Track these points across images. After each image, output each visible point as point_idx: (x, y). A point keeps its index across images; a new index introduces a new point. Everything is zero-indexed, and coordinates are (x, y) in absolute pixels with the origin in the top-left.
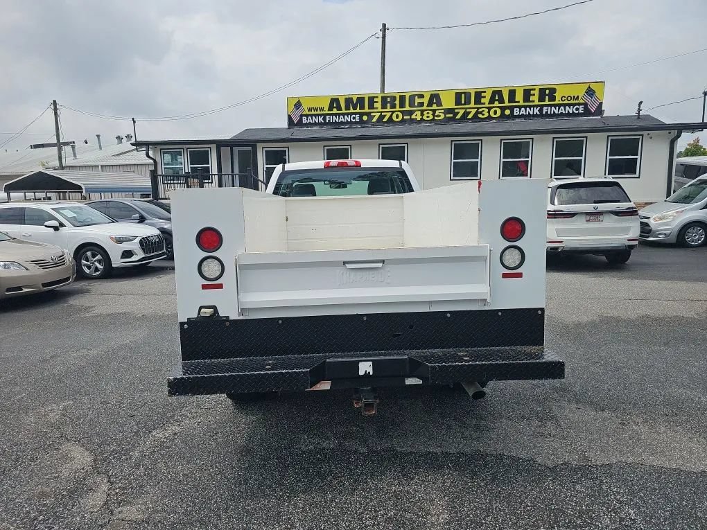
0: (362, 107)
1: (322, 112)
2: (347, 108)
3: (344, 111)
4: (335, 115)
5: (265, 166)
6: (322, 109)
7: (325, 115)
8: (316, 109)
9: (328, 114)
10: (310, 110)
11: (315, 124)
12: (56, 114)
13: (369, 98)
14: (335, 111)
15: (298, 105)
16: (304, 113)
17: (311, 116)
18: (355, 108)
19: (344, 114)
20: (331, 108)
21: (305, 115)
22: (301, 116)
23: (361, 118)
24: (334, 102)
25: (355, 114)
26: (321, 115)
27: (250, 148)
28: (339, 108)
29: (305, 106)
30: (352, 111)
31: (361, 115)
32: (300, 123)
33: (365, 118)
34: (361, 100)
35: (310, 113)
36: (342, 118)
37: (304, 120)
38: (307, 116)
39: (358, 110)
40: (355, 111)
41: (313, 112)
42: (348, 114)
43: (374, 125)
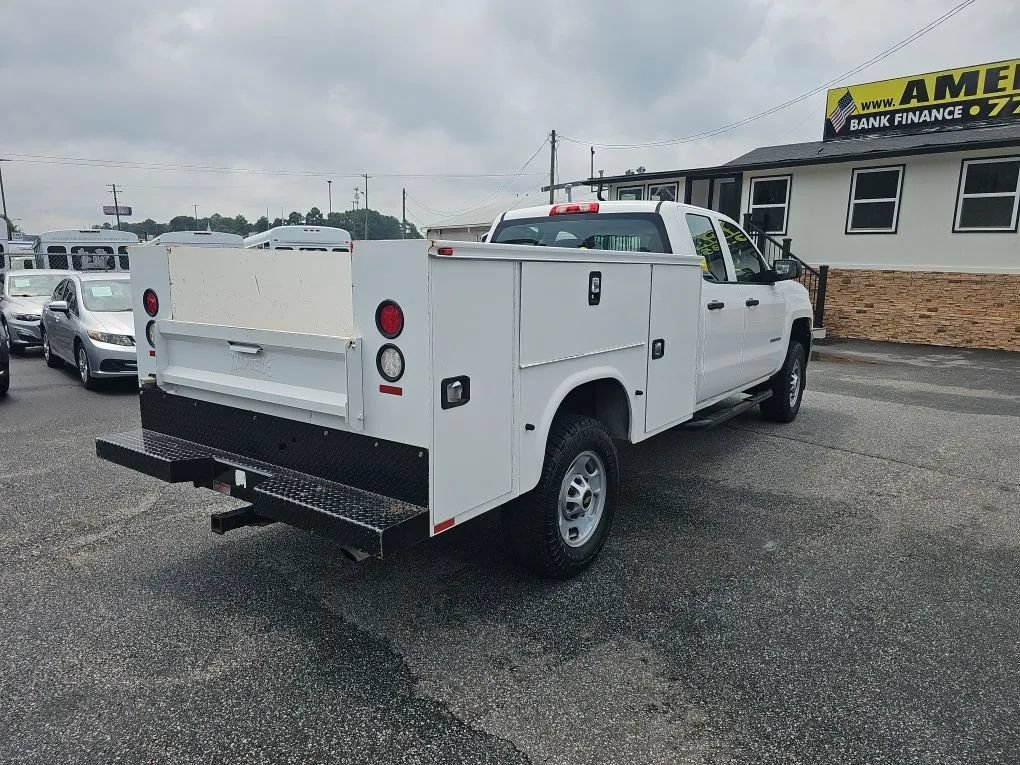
0: (972, 91)
1: (888, 109)
2: (939, 95)
3: (932, 101)
4: (913, 110)
5: (752, 206)
6: (889, 103)
7: (893, 113)
8: (877, 105)
9: (898, 111)
10: (865, 106)
11: (874, 130)
12: (553, 147)
13: (989, 72)
14: (914, 103)
15: (846, 100)
16: (855, 113)
17: (867, 116)
18: (954, 94)
19: (930, 108)
20: (906, 99)
21: (855, 117)
22: (849, 120)
23: (965, 112)
24: (915, 88)
25: (954, 104)
26: (885, 114)
27: (732, 180)
28: (923, 96)
29: (858, 101)
30: (948, 99)
31: (967, 105)
32: (846, 132)
33: (975, 110)
34: (970, 78)
35: (866, 111)
36: (926, 116)
37: (854, 125)
38: (859, 117)
39: (962, 97)
40: (955, 100)
41: (872, 110)
42: (937, 107)
43: (993, 121)
